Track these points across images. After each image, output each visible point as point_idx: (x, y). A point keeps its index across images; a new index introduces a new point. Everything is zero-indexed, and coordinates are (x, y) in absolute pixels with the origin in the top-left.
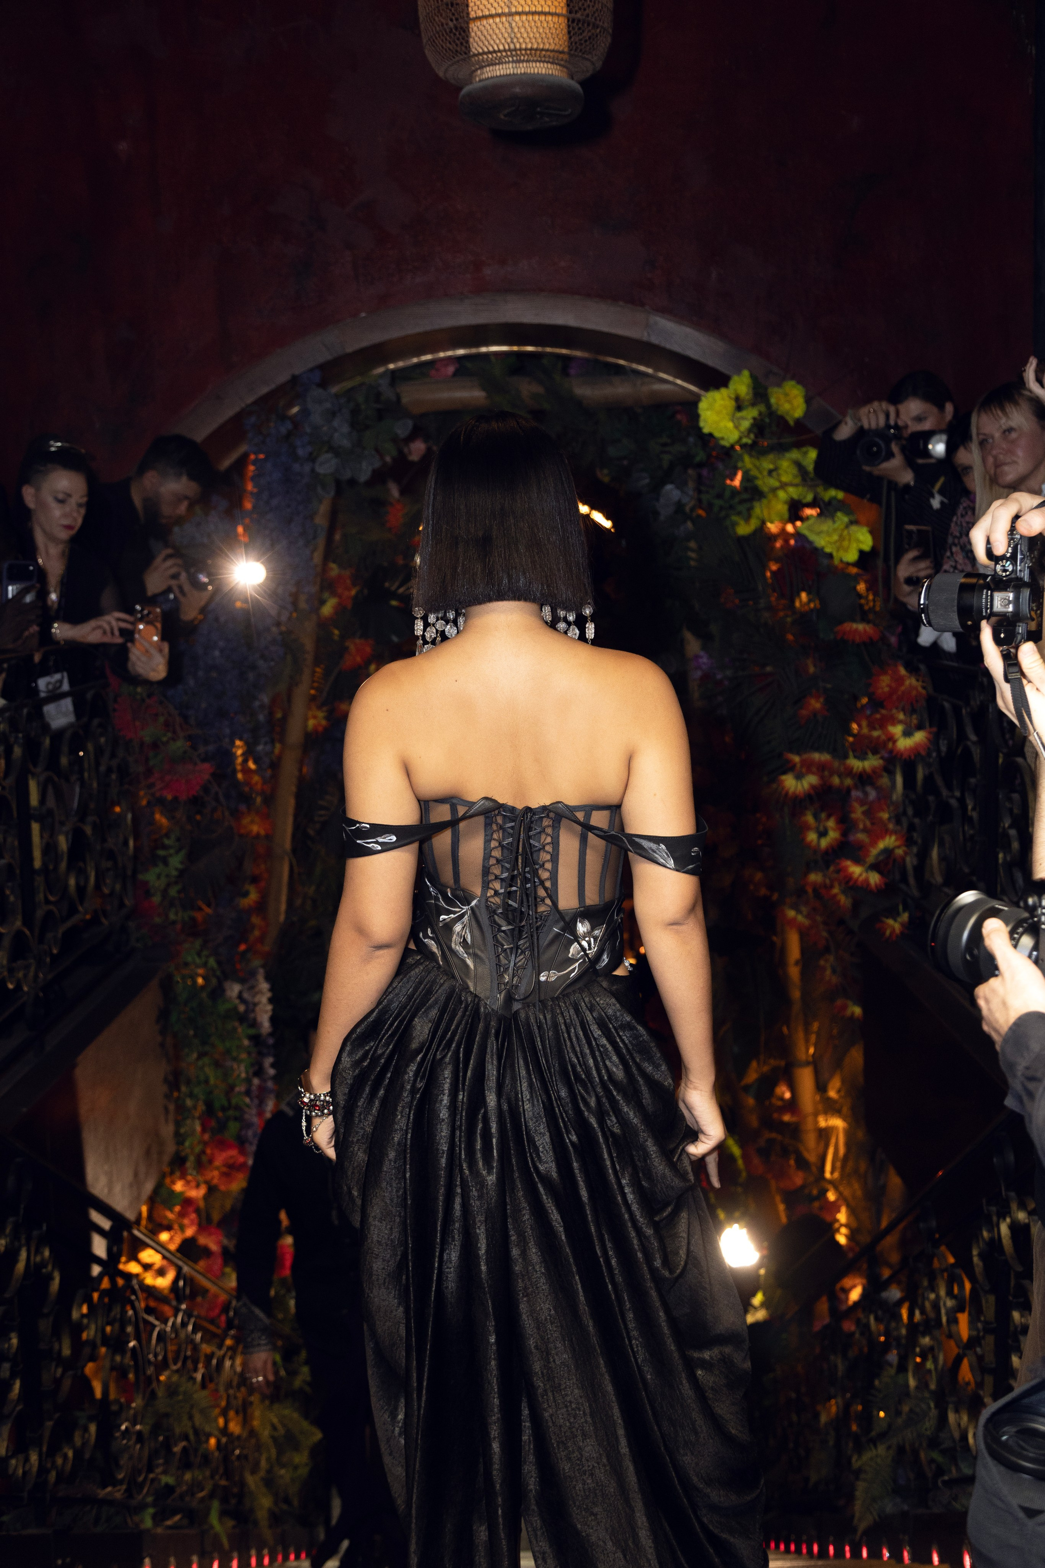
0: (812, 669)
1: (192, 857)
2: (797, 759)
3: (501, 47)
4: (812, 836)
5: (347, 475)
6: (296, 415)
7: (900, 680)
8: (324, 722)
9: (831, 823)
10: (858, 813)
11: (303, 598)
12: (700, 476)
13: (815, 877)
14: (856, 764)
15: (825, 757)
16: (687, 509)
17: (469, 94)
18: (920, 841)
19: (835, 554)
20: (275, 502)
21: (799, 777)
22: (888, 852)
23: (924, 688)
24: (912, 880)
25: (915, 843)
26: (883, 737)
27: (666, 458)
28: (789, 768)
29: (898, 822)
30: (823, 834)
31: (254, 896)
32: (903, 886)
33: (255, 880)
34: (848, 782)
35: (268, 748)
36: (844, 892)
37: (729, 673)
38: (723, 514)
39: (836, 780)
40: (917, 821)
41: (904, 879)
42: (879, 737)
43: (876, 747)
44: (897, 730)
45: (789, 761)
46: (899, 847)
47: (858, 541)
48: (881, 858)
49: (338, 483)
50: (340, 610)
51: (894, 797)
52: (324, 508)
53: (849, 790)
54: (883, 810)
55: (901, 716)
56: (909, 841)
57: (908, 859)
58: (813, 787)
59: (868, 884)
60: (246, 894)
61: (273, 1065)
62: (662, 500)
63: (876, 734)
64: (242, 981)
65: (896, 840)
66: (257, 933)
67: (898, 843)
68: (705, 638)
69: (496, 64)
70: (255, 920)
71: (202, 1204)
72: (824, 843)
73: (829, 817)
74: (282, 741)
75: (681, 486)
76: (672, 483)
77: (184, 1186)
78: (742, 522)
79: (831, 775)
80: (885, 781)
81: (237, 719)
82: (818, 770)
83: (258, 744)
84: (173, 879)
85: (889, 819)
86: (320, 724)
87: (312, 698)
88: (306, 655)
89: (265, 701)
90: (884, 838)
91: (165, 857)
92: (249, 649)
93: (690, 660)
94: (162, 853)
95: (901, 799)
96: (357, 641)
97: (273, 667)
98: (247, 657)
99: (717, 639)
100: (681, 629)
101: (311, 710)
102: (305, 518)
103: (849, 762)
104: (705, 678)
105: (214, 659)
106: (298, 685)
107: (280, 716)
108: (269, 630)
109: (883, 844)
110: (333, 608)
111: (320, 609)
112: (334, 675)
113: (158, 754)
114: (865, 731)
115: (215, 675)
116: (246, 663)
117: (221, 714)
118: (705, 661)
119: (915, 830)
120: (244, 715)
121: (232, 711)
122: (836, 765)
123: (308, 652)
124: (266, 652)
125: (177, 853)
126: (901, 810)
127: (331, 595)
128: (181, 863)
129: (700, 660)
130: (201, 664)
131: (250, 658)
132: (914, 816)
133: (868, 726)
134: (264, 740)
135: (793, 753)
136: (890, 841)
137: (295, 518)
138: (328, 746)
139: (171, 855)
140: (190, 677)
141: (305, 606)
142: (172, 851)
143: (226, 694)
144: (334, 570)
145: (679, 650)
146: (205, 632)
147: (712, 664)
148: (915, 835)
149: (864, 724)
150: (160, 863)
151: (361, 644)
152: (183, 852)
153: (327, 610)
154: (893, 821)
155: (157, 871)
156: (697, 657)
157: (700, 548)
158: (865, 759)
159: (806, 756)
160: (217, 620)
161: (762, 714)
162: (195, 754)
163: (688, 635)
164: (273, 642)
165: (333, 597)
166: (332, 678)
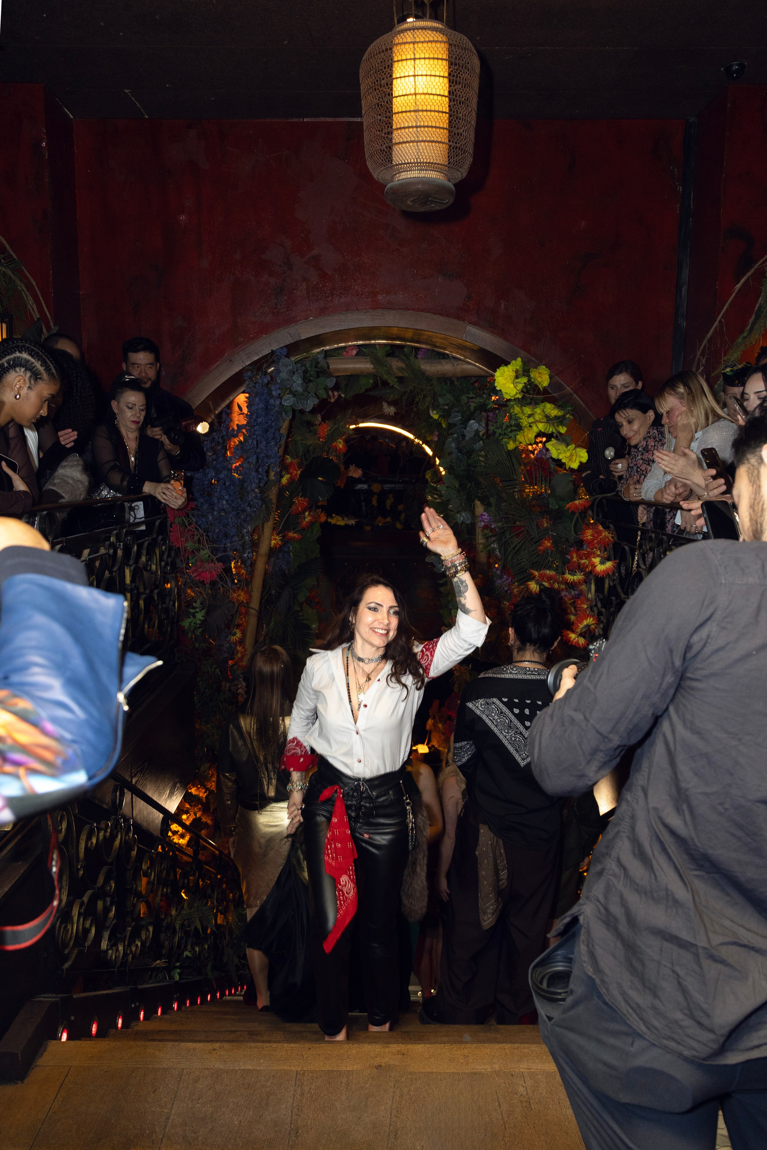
0: (545, 525)
1: (207, 614)
2: (536, 573)
3: (412, 161)
5: (300, 407)
6: (272, 372)
7: (599, 532)
8: (280, 542)
10: (568, 604)
11: (272, 474)
12: (488, 416)
14: (569, 577)
15: (552, 573)
16: (481, 434)
17: (392, 188)
18: (605, 621)
19: (566, 463)
20: (260, 420)
21: (538, 583)
22: (588, 626)
23: (612, 537)
25: (602, 622)
26: (587, 564)
27: (473, 405)
28: (531, 577)
29: (592, 611)
31: (239, 635)
33: (239, 626)
34: (563, 587)
35: (250, 555)
37: (500, 524)
38: (500, 438)
39: (556, 585)
40: (603, 610)
42: (585, 563)
43: (581, 568)
44: (596, 560)
45: (532, 574)
46: (593, 624)
47: (580, 457)
48: (585, 630)
49: (294, 411)
50: (291, 481)
51: (590, 596)
52: (285, 425)
54: (584, 603)
55: (598, 553)
56: (599, 621)
57: (597, 630)
59: (579, 644)
60: (235, 634)
62: (468, 429)
63: (583, 561)
64: (231, 681)
65: (593, 620)
66: (239, 655)
67: (593, 622)
68: (487, 505)
69: (408, 171)
70: (239, 648)
71: (205, 800)
74: (257, 552)
75: (479, 422)
76: (474, 420)
77: (196, 790)
78: (510, 442)
79: (554, 583)
80: (584, 587)
81: (234, 539)
82: (548, 580)
83: (245, 553)
84: (198, 626)
85: (587, 608)
86: (278, 543)
87: (274, 529)
88: (273, 506)
89: (250, 529)
90: (586, 619)
91: (194, 613)
92: (242, 501)
93: (478, 517)
94: (192, 611)
95: (594, 597)
96: (300, 499)
97: (255, 511)
98: (240, 505)
99: (493, 506)
100: (475, 499)
101: (273, 535)
102: (275, 430)
103: (565, 576)
104: (486, 527)
105: (223, 505)
106: (268, 522)
107: (256, 538)
108: (254, 490)
109: (585, 623)
110: (287, 480)
111: (281, 480)
112: (286, 517)
113: (194, 557)
114: (575, 559)
115: (224, 514)
116: (240, 508)
117: (226, 536)
118: (486, 517)
119: (602, 615)
120: (238, 536)
121: (232, 534)
122: (558, 577)
123: (274, 504)
124: (252, 503)
125: (200, 611)
126: (594, 603)
127: (286, 472)
128: (203, 617)
129: (484, 517)
130: (216, 508)
131: (242, 506)
132: (602, 607)
133: (577, 557)
134: (248, 551)
135: (534, 570)
136: (589, 621)
137: (270, 429)
138: (281, 556)
139: (197, 612)
140: (210, 515)
141: (274, 478)
142: (198, 610)
143: (228, 525)
144: (289, 459)
145: (472, 511)
146: (218, 490)
147: (490, 519)
148: (602, 617)
149: (575, 556)
150: (191, 617)
151: (302, 501)
152: (204, 611)
153: (284, 481)
154: (589, 609)
155: (190, 620)
156: (482, 515)
157: (486, 456)
158: (575, 575)
159: (542, 572)
160: (224, 484)
161: (517, 548)
162: (215, 558)
163: (478, 503)
164: (256, 497)
165: (287, 474)
166: (285, 519)
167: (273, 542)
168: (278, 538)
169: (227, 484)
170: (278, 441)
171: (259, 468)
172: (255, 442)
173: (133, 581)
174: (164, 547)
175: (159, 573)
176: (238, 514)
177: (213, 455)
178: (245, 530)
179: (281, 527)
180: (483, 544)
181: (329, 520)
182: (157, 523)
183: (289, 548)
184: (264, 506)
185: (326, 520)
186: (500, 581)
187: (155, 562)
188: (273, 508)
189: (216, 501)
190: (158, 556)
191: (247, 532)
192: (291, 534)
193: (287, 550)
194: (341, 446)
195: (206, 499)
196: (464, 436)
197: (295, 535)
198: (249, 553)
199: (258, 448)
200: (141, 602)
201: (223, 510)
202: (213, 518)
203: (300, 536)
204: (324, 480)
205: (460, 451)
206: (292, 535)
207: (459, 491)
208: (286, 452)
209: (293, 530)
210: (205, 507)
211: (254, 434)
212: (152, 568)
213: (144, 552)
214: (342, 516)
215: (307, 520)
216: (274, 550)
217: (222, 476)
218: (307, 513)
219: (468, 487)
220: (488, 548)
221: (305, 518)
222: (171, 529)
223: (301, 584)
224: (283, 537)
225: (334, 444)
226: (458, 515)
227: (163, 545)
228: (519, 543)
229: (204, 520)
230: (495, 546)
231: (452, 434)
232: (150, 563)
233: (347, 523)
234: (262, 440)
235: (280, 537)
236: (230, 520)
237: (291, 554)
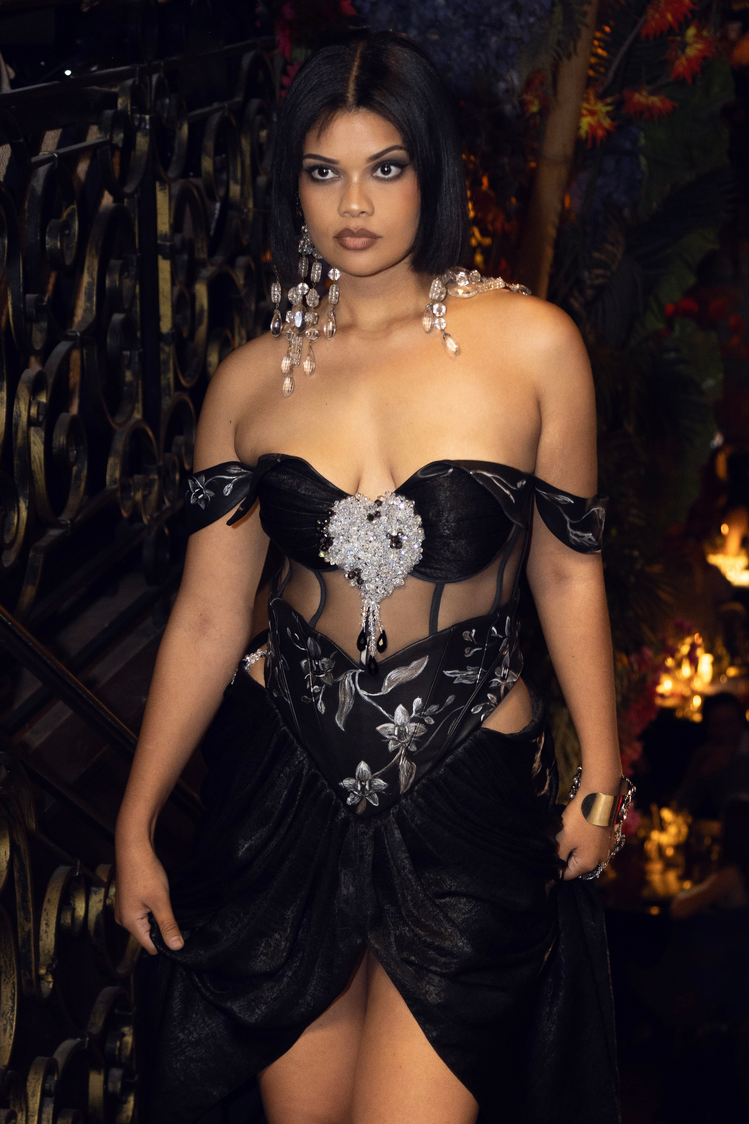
74: (537, 151)
86: (600, 125)
87: (589, 82)
89: (516, 82)
101: (587, 100)
106: (569, 57)
107: (535, 109)
112: (627, 43)
115: (436, 37)
116: (486, 19)
130: (414, 18)
131: (494, 11)
138: (610, 163)
166: (624, 49)
167: (586, 122)
168: (602, 108)
173: (176, 226)
174: (264, 134)
175: (251, 205)
176: (479, 36)
178: (502, 85)
179: (611, 75)
182: (247, 60)
183: (635, 141)
184: (558, 10)
187: (239, 175)
188: (585, 14)
190: (248, 161)
191: (507, 91)
192: (641, 98)
193: (628, 146)
197: (655, 100)
198: (514, 153)
200: (201, 290)
203: (669, 104)
206: (643, 100)
209: (648, 84)
212: (231, 194)
213: (209, 144)
215: (691, 52)
216: (590, 146)
218: (691, 32)
221: (684, 46)
222: (286, 81)
223: (669, 251)
224: (619, 105)
227: (262, 127)
232: (224, 176)
235: (607, 105)
236: (454, 54)
237: (643, 161)
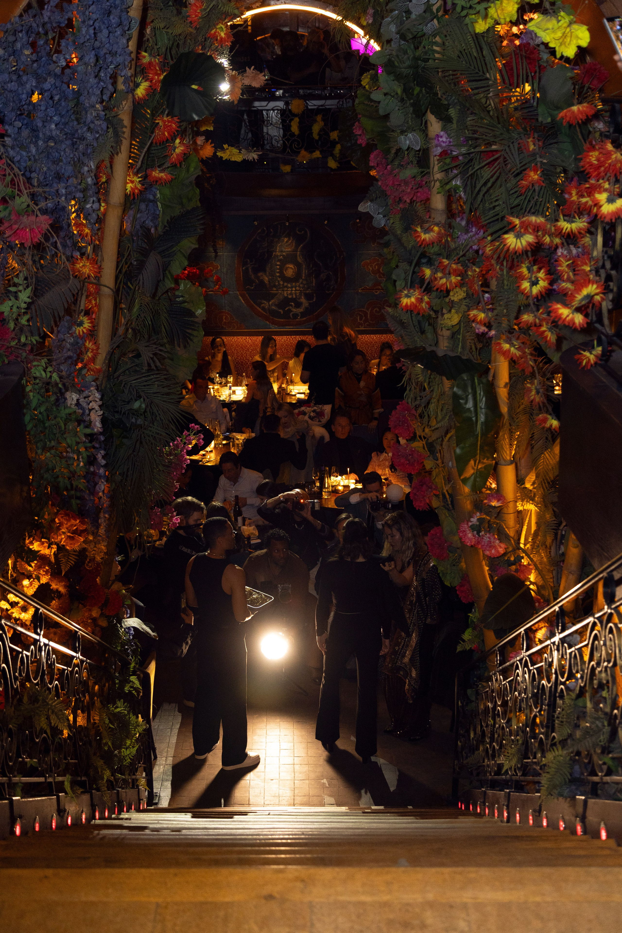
0: (532, 147)
1: (37, 294)
2: (517, 221)
4: (526, 285)
7: (608, 154)
8: (139, 186)
9: (541, 274)
10: (564, 266)
11: (120, 80)
13: (527, 317)
14: (565, 225)
15: (540, 220)
16: (434, 8)
18: (615, 289)
19: (558, 49)
21: (518, 236)
22: (590, 297)
24: (606, 321)
25: (611, 291)
26: (590, 203)
28: (510, 228)
29: (598, 274)
30: (534, 283)
31: (87, 325)
32: (598, 326)
33: (87, 313)
34: (557, 240)
35: (97, 206)
36: (550, 330)
37: (464, 150)
38: (464, 13)
39: (547, 239)
40: (613, 272)
41: (600, 320)
42: (587, 202)
43: (582, 212)
44: (602, 197)
45: (510, 223)
46: (597, 294)
47: (578, 38)
48: (583, 303)
50: (151, 90)
51: (595, 254)
53: (557, 247)
54: (586, 264)
55: (607, 186)
56: (606, 290)
57: (604, 304)
58: (529, 244)
59: (573, 323)
60: (81, 324)
61: (103, 457)
63: (584, 200)
64: (80, 392)
65: (597, 288)
66: (90, 355)
67: (598, 291)
68: (445, 120)
70: (89, 344)
71: (53, 559)
72: (535, 290)
73: (540, 269)
74: (106, 201)
77: (39, 546)
78: (480, 21)
79: (544, 235)
80: (587, 240)
81: (70, 181)
82: (534, 230)
83: (88, 203)
84: (23, 311)
85: (590, 271)
86: (137, 188)
87: (131, 167)
88: (124, 130)
89: (93, 167)
90: (586, 286)
91: (16, 292)
92: (79, 123)
93: (432, 139)
94: (13, 289)
95: (601, 255)
96: (165, 119)
97: (97, 139)
98: (77, 130)
99: (455, 122)
100: (426, 112)
101: (129, 175)
102: (122, 11)
103: (559, 224)
104: (444, 154)
105: (51, 131)
106: (117, 154)
107: (104, 180)
108: (93, 106)
109: (585, 292)
110: (146, 90)
111: (134, 90)
112: (147, 147)
113: (7, 208)
114: (574, 198)
115: (53, 144)
116: (76, 136)
117: (59, 177)
118: (444, 140)
119: (611, 280)
120: (76, 178)
121: (66, 175)
122: (549, 226)
123: (126, 127)
124: (92, 126)
125: (25, 289)
126: (600, 263)
127: (143, 78)
128: (29, 297)
129: (441, 139)
130: (41, 135)
131: (79, 131)
132: (612, 269)
133: (577, 194)
134: (92, 199)
135: (513, 217)
136: (591, 289)
137: (113, 11)
138: (143, 206)
139: (20, 291)
140: (32, 146)
141: (124, 88)
142: (21, 288)
143: (61, 161)
144: (146, 58)
145: (424, 130)
146: (43, 108)
147: (450, 142)
148: (611, 284)
149: (574, 192)
150: (12, 298)
151: (169, 122)
152: (30, 288)
153: (140, 91)
154: (594, 272)
155: (10, 303)
156: (438, 136)
157: (444, 44)
158: (573, 222)
159: (524, 219)
160: (52, 98)
161: (489, 185)
162: (37, 208)
163: (431, 118)
164: (98, 117)
165: (146, 81)
166: (145, 149)
167: (129, 186)
168: (137, 179)
169: (56, 98)
170: (126, 28)
171: (99, 71)
172: (92, 31)
176: (74, 144)
177: (32, 54)
178: (86, 169)
179: (140, 163)
180: (441, 181)
181: (219, 154)
183: (155, 195)
184: (111, 130)
185: (215, 153)
186: (466, 237)
188: (124, 133)
189: (40, 124)
191: (88, 171)
192: (156, 174)
193: (151, 197)
194: (223, 35)
195: (25, 122)
196: (408, 12)
197: (162, 174)
198: (93, 202)
199: (96, 40)
201: (51, 138)
202: (37, 150)
203: (169, 177)
204: (201, 89)
205: (403, 37)
207: (402, 100)
208: (141, 44)
209: (159, 167)
210: (25, 133)
211: (89, 19)
214: (237, 148)
215: (178, 151)
216: (132, 198)
217: (47, 86)
218: (178, 141)
219: (416, 92)
220: (448, 187)
221: (175, 148)
223: (174, 249)
224: (145, 177)
225: (213, 32)
226: (402, 137)
228: (492, 177)
229: (24, 154)
230: (458, 183)
231: (392, 11)
233: (246, 157)
234: (102, 27)
235: (139, 178)
236: (62, 153)
237: (159, 204)
